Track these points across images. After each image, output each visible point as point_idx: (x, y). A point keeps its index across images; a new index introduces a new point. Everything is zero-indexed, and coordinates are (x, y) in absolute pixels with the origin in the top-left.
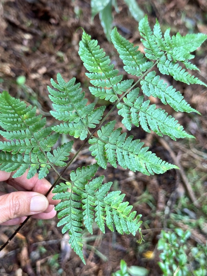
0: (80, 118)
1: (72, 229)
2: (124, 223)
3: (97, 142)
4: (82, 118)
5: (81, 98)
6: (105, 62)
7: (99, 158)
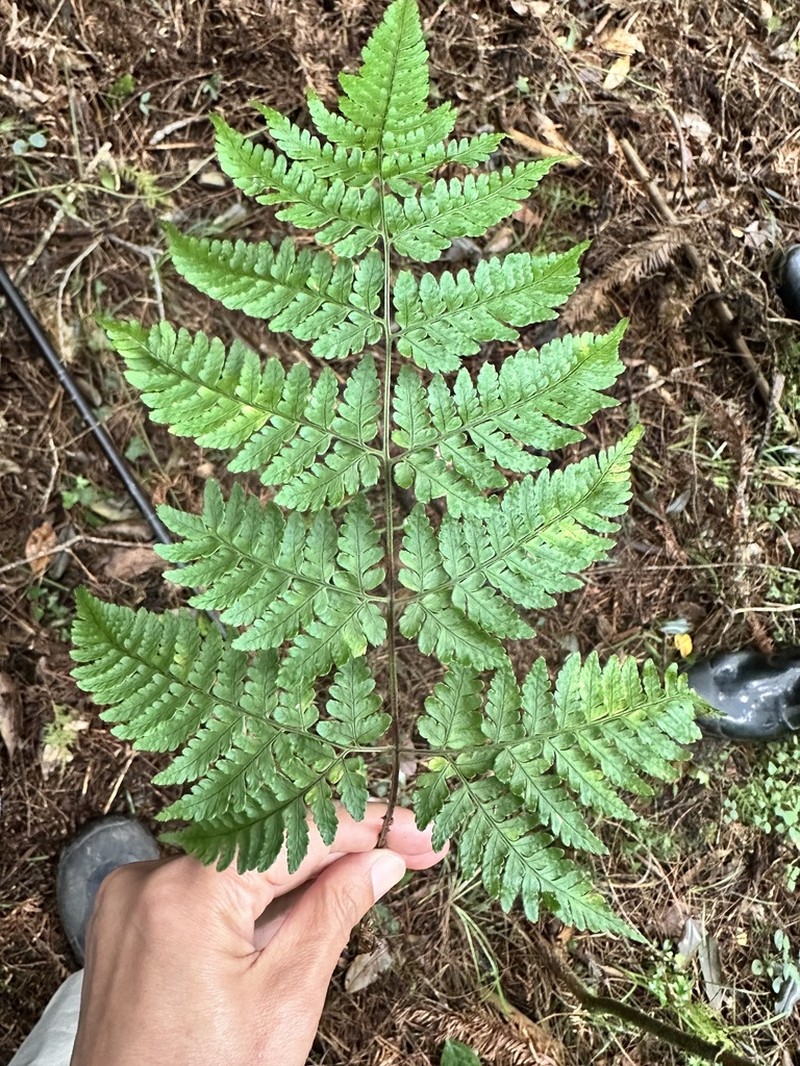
0: (324, 590)
1: (546, 881)
2: (656, 736)
3: (424, 610)
4: (328, 581)
5: (277, 525)
6: (245, 372)
7: (468, 650)
